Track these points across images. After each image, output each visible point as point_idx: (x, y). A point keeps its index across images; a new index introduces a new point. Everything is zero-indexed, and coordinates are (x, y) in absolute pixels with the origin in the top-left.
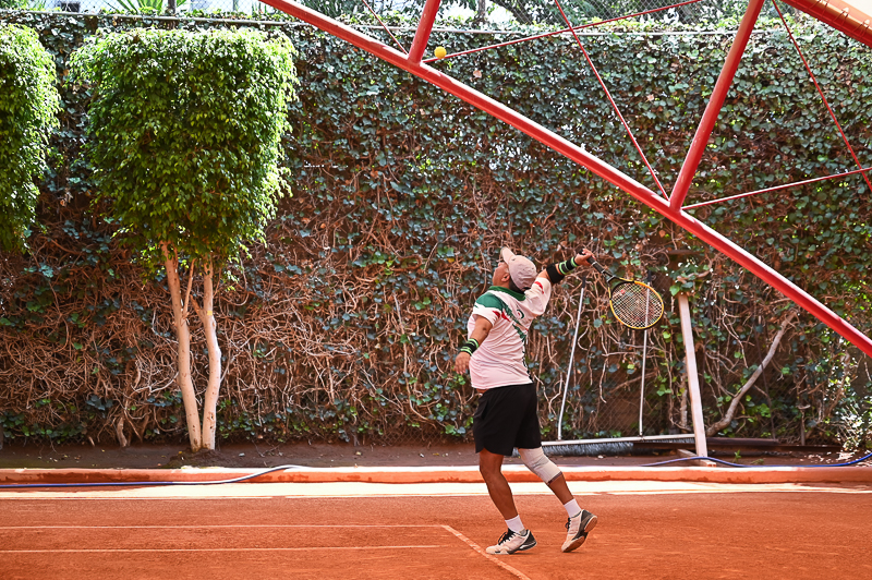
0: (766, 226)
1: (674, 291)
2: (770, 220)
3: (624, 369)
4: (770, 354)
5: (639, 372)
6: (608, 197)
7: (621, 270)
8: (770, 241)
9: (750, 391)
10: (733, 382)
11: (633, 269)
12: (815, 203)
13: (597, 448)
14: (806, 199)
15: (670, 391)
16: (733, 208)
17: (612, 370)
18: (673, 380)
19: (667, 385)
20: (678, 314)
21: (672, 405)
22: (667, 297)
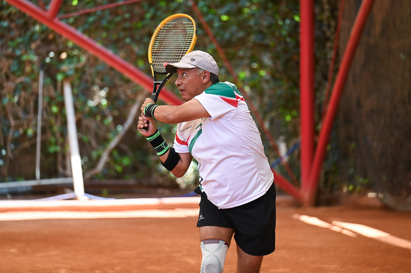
0: (125, 29)
1: (60, 77)
2: (127, 25)
3: (25, 133)
4: (130, 121)
5: (35, 135)
6: (12, 10)
7: (21, 64)
8: (128, 40)
9: (117, 148)
10: (103, 141)
11: (31, 63)
12: (159, 13)
13: (6, 191)
14: (152, 11)
15: (58, 149)
16: (101, 18)
17: (16, 135)
18: (60, 140)
19: (56, 144)
20: (62, 94)
21: (60, 158)
22: (54, 81)
